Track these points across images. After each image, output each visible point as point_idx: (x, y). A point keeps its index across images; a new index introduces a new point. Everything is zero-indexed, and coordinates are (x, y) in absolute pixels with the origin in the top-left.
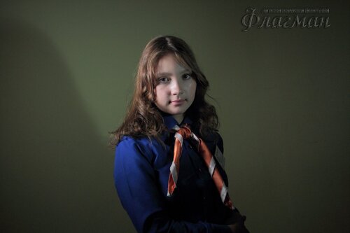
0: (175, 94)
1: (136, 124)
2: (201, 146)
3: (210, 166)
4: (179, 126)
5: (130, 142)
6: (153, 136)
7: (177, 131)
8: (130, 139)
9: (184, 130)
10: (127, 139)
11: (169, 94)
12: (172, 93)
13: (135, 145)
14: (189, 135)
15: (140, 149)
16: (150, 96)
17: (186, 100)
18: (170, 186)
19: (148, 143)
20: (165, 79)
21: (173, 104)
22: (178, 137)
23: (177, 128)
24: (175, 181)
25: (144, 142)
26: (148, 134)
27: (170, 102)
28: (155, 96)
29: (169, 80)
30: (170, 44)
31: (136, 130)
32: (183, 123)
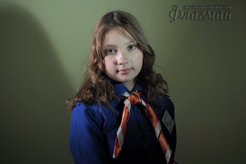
0: (120, 64)
1: (89, 92)
2: (148, 111)
3: (156, 130)
4: (129, 93)
5: (82, 108)
6: (102, 102)
7: (126, 98)
8: (82, 106)
9: (133, 96)
10: (80, 105)
11: (116, 63)
12: (119, 63)
13: (86, 110)
14: (137, 100)
15: (90, 114)
16: (100, 66)
17: (132, 69)
18: (116, 149)
19: (98, 109)
20: (112, 50)
21: (120, 72)
22: (127, 103)
23: (126, 95)
24: (121, 144)
25: (95, 108)
26: (98, 100)
27: (118, 71)
28: (104, 66)
29: (116, 51)
30: (115, 18)
31: (88, 96)
32: (134, 90)
